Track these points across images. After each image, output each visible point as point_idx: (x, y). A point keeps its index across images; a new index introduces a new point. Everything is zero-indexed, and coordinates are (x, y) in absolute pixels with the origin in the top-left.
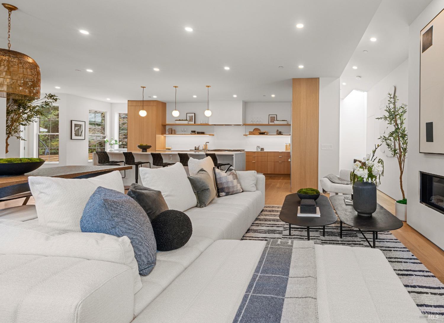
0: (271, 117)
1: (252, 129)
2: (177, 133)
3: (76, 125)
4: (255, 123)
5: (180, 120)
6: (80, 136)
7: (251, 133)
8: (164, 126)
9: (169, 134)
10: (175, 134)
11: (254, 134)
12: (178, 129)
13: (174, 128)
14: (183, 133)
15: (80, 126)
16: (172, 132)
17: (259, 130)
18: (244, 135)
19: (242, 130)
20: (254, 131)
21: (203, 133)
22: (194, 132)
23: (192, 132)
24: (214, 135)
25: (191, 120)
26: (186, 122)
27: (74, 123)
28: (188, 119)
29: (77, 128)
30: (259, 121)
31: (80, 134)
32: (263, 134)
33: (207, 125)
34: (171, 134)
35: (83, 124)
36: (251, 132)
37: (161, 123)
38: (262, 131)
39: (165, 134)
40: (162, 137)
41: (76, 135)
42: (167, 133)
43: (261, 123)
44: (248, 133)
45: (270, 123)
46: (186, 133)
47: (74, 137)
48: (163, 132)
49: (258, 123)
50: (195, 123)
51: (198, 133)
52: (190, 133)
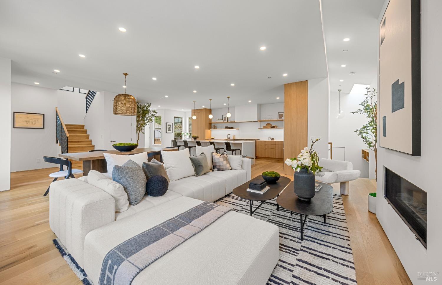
0: (280, 114)
1: (265, 124)
2: (218, 128)
3: (168, 125)
4: (267, 120)
5: (219, 120)
7: (265, 127)
8: (210, 124)
9: (213, 129)
10: (216, 129)
11: (266, 128)
12: (218, 125)
13: (216, 125)
14: (221, 128)
16: (215, 128)
17: (271, 124)
18: (259, 129)
19: (258, 125)
20: (267, 125)
21: (232, 128)
22: (227, 127)
23: (226, 127)
24: (239, 129)
25: (225, 120)
26: (222, 121)
27: (167, 124)
28: (223, 119)
29: (169, 127)
30: (270, 118)
32: (274, 127)
33: (234, 122)
34: (214, 129)
35: (171, 124)
37: (208, 123)
38: (273, 125)
39: (211, 129)
40: (209, 131)
41: (169, 131)
42: (212, 128)
43: (272, 119)
44: (262, 127)
45: (279, 119)
46: (222, 128)
47: (168, 132)
48: (210, 128)
49: (269, 120)
50: (227, 121)
51: (229, 128)
52: (224, 128)
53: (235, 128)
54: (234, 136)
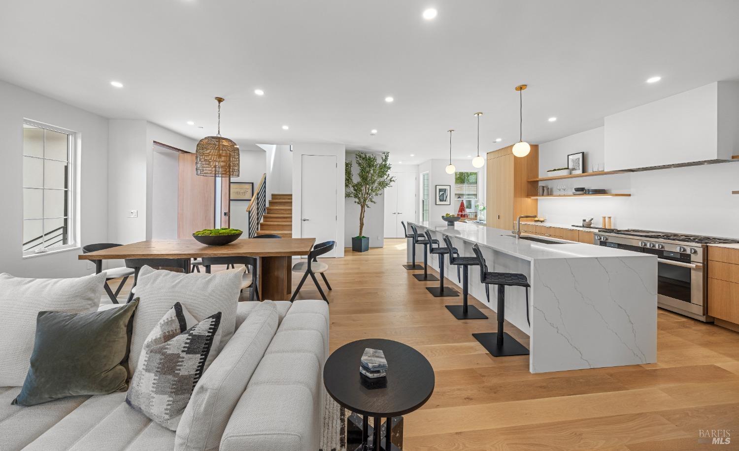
2: (555, 193)
3: (440, 190)
5: (555, 170)
6: (445, 201)
8: (534, 183)
9: (541, 195)
12: (555, 185)
13: (550, 184)
14: (561, 193)
15: (445, 190)
16: (549, 192)
22: (582, 189)
23: (577, 190)
24: (630, 195)
25: (576, 167)
26: (565, 173)
27: (438, 188)
28: (571, 165)
29: (441, 193)
31: (445, 199)
35: (448, 188)
37: (525, 179)
39: (536, 195)
40: (529, 201)
46: (567, 193)
47: (439, 202)
48: (532, 193)
50: (584, 171)
52: (572, 194)
53: (614, 192)
54: (607, 219)
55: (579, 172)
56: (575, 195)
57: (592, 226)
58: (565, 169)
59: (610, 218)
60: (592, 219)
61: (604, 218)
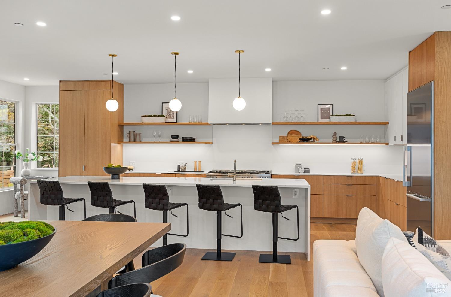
0: (321, 108)
1: (284, 131)
2: (144, 140)
4: (290, 121)
7: (284, 140)
8: (121, 127)
9: (130, 142)
10: (140, 142)
11: (289, 142)
16: (135, 138)
20: (289, 134)
21: (192, 140)
22: (177, 137)
23: (173, 137)
24: (212, 143)
25: (170, 116)
26: (161, 120)
28: (165, 113)
32: (307, 140)
33: (201, 124)
34: (135, 141)
36: (284, 137)
38: (305, 135)
39: (123, 141)
43: (302, 120)
44: (277, 140)
45: (320, 120)
46: (161, 140)
49: (296, 120)
50: (177, 121)
51: (185, 140)
52: (169, 140)
53: (200, 140)
54: (198, 163)
55: (174, 120)
56: (171, 142)
57: (186, 170)
58: (159, 116)
59: (200, 162)
60: (186, 164)
61: (196, 162)
